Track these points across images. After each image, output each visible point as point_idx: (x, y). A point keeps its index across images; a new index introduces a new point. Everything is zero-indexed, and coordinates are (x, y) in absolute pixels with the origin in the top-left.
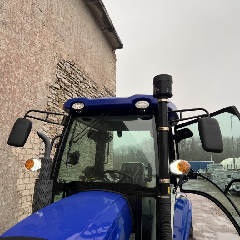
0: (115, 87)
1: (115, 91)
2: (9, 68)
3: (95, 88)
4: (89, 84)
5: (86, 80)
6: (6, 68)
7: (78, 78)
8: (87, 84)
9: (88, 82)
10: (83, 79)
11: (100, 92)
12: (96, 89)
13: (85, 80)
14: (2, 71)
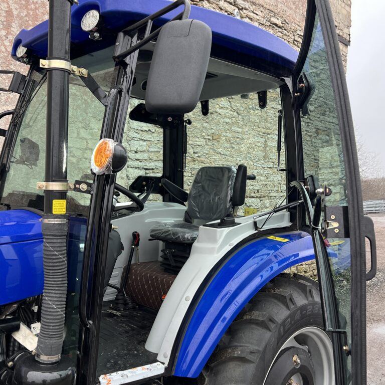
0: (350, 16)
1: (349, 26)
2: (36, 9)
3: (276, 25)
4: (257, 17)
5: (246, 9)
6: (31, 9)
7: (221, 9)
8: (251, 19)
9: (253, 13)
10: (238, 8)
11: (295, 31)
12: (280, 27)
13: (244, 11)
14: (22, 14)
